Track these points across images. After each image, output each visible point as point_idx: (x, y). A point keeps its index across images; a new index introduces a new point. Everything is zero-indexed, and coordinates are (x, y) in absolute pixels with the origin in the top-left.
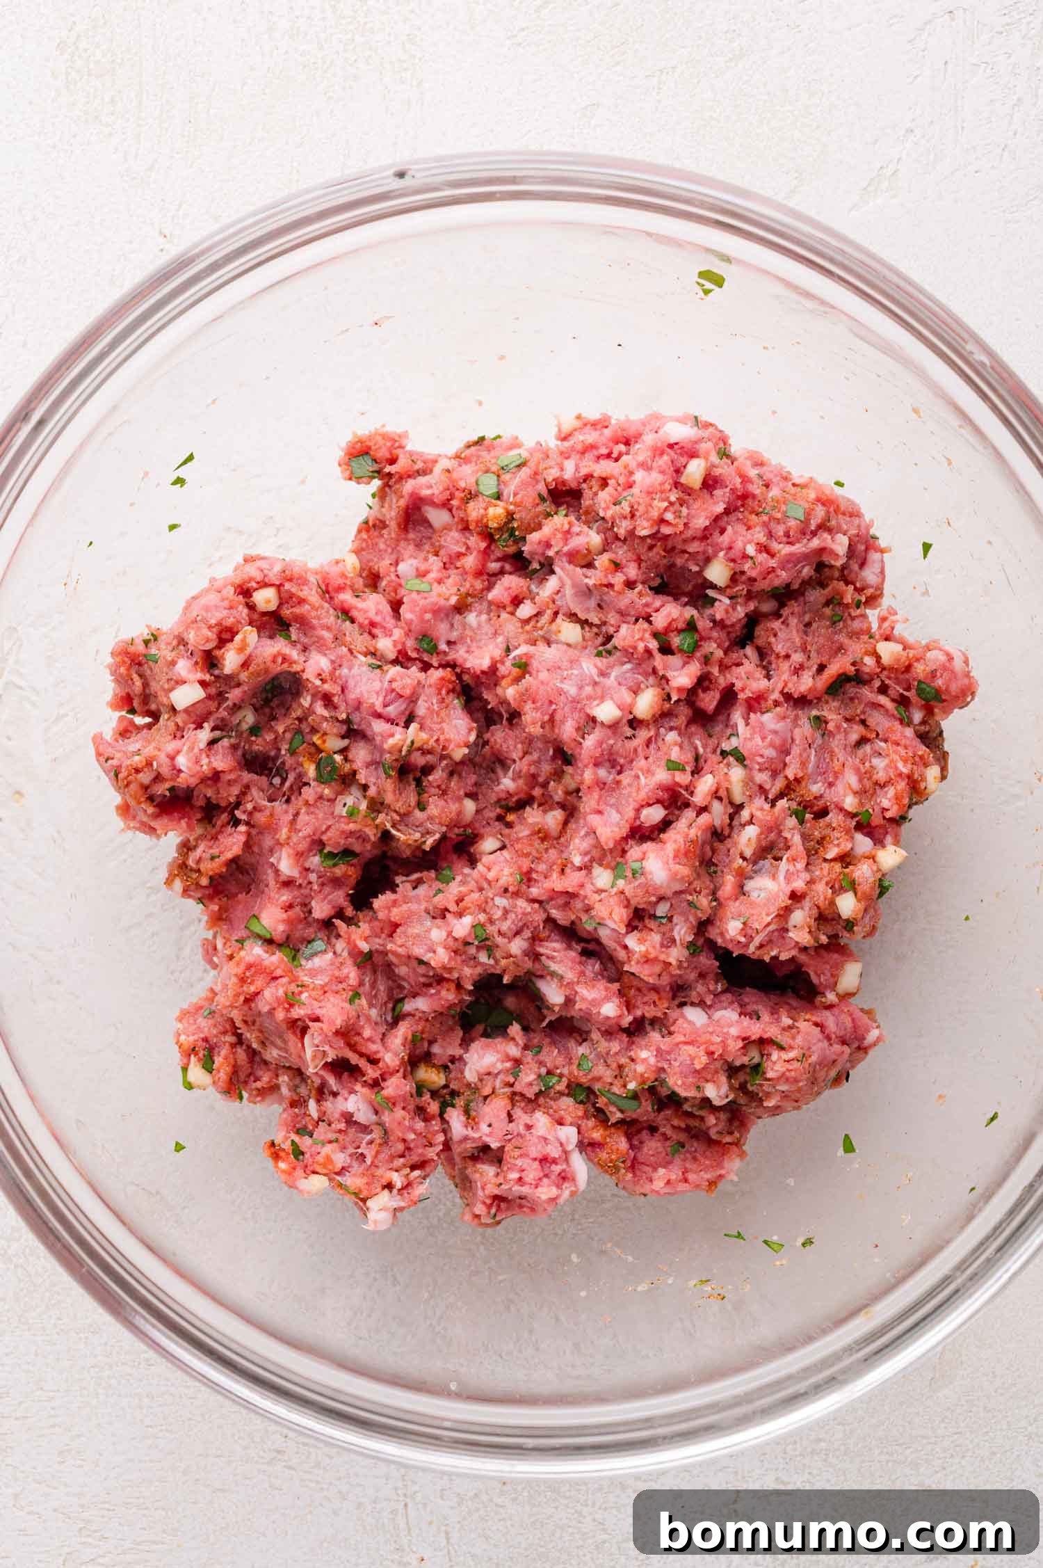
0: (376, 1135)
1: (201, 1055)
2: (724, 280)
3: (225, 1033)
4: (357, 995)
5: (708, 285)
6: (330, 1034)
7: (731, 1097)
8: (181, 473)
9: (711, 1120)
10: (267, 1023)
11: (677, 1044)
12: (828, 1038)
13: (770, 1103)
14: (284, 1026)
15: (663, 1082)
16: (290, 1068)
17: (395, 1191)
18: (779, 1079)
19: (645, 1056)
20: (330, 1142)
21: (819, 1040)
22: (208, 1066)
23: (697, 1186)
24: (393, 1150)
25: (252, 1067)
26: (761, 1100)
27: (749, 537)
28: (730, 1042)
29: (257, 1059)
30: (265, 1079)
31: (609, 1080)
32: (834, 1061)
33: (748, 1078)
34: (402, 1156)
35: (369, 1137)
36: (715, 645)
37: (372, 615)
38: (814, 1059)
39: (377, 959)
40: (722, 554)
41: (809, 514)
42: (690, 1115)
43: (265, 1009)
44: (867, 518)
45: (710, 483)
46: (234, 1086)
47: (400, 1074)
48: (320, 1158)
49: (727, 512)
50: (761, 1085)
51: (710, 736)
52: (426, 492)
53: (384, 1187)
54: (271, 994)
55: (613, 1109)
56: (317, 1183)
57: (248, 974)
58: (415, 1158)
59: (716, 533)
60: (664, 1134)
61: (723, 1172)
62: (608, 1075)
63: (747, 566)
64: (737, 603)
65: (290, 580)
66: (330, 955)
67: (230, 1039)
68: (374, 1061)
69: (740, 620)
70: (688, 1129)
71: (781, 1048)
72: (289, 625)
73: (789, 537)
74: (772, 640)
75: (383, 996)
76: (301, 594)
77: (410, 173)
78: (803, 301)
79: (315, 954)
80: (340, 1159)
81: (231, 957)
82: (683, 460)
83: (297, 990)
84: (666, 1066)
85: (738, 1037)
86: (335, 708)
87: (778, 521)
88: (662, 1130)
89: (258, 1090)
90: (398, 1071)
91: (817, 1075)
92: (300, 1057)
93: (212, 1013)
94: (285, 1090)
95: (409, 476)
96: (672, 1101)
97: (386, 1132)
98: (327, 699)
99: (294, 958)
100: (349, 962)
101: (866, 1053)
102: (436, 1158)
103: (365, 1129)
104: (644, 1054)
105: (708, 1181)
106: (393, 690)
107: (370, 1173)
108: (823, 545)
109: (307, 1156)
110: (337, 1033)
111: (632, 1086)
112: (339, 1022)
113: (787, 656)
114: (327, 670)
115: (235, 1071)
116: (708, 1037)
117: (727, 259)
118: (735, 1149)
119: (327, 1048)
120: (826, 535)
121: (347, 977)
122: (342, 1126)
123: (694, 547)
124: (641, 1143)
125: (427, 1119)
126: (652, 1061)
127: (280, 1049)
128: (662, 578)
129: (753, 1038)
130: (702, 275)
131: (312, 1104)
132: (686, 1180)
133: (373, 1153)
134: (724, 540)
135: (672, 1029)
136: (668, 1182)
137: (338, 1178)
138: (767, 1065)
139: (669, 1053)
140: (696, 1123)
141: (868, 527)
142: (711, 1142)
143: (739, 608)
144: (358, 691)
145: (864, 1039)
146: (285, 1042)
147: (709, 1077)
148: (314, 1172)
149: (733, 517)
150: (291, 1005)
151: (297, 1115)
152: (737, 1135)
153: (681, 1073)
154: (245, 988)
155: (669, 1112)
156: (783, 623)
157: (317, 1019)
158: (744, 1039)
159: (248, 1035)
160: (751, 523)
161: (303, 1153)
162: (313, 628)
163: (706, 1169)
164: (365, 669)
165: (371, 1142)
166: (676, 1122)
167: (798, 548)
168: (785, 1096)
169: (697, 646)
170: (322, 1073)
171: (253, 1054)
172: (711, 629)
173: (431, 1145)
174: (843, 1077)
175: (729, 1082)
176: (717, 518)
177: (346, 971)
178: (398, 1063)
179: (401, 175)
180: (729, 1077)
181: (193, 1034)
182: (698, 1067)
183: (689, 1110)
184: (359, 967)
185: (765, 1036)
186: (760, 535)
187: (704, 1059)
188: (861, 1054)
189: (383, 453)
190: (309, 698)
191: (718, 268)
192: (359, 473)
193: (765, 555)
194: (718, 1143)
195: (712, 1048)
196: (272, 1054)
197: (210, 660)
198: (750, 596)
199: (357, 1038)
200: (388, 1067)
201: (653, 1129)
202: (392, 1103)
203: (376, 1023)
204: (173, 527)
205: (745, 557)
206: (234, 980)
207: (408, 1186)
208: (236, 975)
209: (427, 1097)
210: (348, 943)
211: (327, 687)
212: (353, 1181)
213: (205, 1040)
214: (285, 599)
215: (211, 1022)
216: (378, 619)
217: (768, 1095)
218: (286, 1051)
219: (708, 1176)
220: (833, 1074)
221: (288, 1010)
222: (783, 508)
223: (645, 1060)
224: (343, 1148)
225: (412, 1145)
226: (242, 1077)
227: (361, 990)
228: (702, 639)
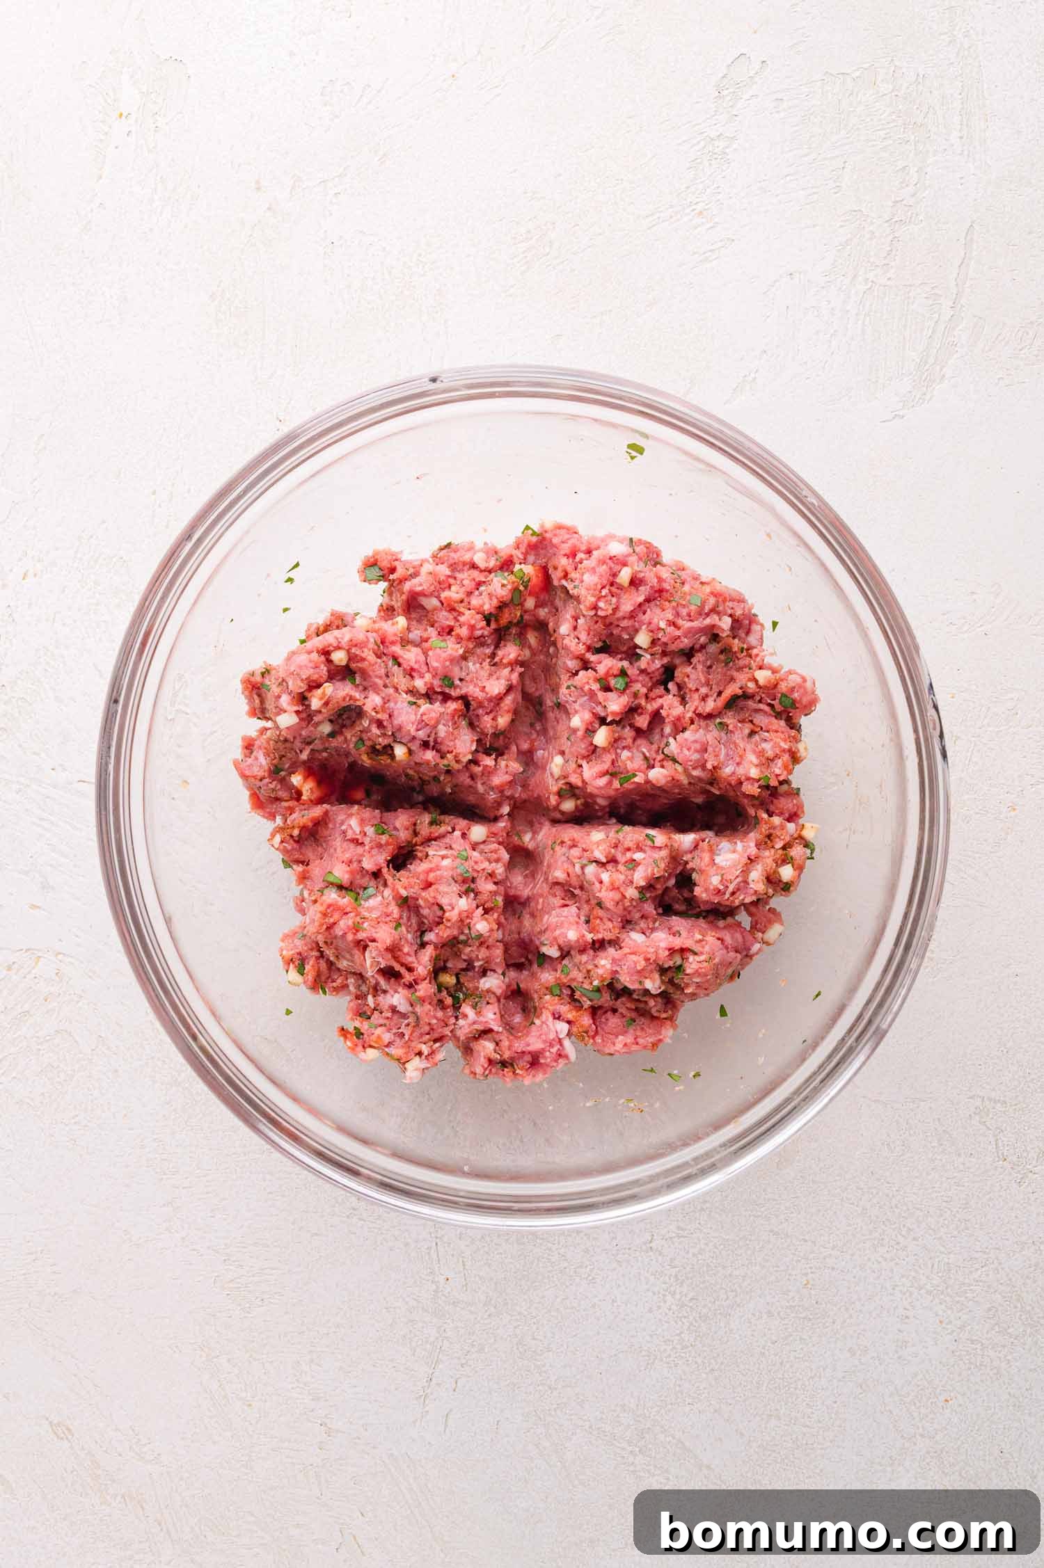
0: (411, 1020)
1: (297, 963)
2: (643, 449)
3: (312, 950)
4: (399, 925)
5: (634, 454)
6: (382, 950)
7: (663, 988)
8: (291, 575)
9: (652, 1003)
10: (340, 944)
11: (626, 955)
12: (727, 948)
13: (688, 991)
14: (352, 945)
15: (618, 980)
16: (354, 973)
17: (423, 1057)
18: (694, 974)
19: (604, 963)
20: (381, 1025)
21: (721, 949)
22: (301, 971)
23: (645, 1047)
24: (422, 1030)
25: (330, 973)
26: (683, 989)
27: (662, 616)
28: (660, 951)
29: (333, 968)
30: (339, 981)
31: (581, 980)
32: (730, 963)
33: (674, 975)
34: (428, 1034)
35: (406, 1021)
36: (640, 685)
37: (413, 664)
38: (717, 960)
39: (411, 902)
40: (644, 627)
41: (704, 602)
42: (638, 1000)
43: (341, 933)
44: (750, 602)
45: (635, 582)
46: (318, 984)
47: (427, 981)
48: (374, 1038)
49: (648, 600)
50: (683, 979)
51: (652, 743)
52: (419, 589)
53: (416, 1054)
54: (344, 924)
55: (585, 999)
56: (372, 1054)
57: (328, 911)
58: (436, 1035)
59: (641, 615)
60: (621, 1014)
61: (661, 1037)
62: (580, 977)
63: (660, 635)
64: (655, 658)
65: (356, 646)
66: (379, 898)
67: (315, 953)
68: (410, 970)
69: (658, 669)
70: (637, 1010)
71: (695, 954)
72: (355, 673)
73: (690, 616)
74: (686, 680)
75: (415, 926)
76: (363, 655)
77: (441, 379)
78: (696, 463)
79: (369, 897)
80: (387, 1037)
81: (315, 902)
82: (617, 568)
83: (361, 921)
84: (618, 969)
85: (666, 949)
86: (384, 727)
87: (684, 606)
88: (620, 1010)
89: (333, 987)
90: (426, 979)
91: (720, 972)
92: (362, 965)
93: (304, 936)
94: (352, 988)
95: (406, 580)
96: (626, 992)
97: (418, 1018)
98: (380, 724)
99: (356, 900)
100: (393, 903)
101: (751, 959)
102: (450, 1034)
103: (404, 1016)
104: (603, 962)
105: (651, 1043)
106: (423, 721)
107: (407, 1045)
108: (713, 623)
109: (365, 1036)
110: (387, 949)
111: (596, 983)
112: (388, 942)
113: (697, 690)
114: (379, 705)
115: (319, 975)
116: (645, 949)
117: (647, 436)
118: (669, 1022)
119: (380, 960)
120: (716, 617)
121: (392, 913)
122: (389, 1015)
123: (624, 623)
124: (607, 1020)
125: (444, 1008)
126: (609, 966)
127: (348, 960)
128: (604, 642)
129: (676, 948)
130: (629, 446)
131: (370, 999)
132: (637, 1044)
133: (409, 1032)
134: (646, 618)
135: (622, 945)
136: (625, 1045)
137: (386, 1049)
138: (686, 965)
139: (620, 960)
140: (642, 1005)
141: (750, 610)
142: (653, 1018)
143: (657, 661)
144: (400, 719)
145: (750, 949)
146: (352, 955)
147: (647, 975)
148: (371, 1046)
149: (652, 604)
150: (357, 931)
151: (360, 1005)
152: (670, 1012)
153: (629, 973)
154: (327, 920)
155: (624, 999)
156: (693, 668)
157: (374, 941)
158: (670, 950)
159: (328, 952)
160: (665, 607)
161: (362, 1034)
162: (370, 676)
163: (650, 1035)
164: (406, 704)
165: (408, 1025)
166: (629, 1005)
167: (696, 624)
168: (698, 985)
169: (627, 686)
170: (376, 976)
171: (330, 964)
172: (639, 675)
173: (447, 1025)
174: (735, 975)
175: (661, 979)
176: (640, 605)
177: (391, 909)
178: (426, 972)
179: (434, 380)
180: (661, 975)
181: (292, 950)
182: (639, 968)
183: (637, 997)
184: (400, 906)
185: (684, 947)
186: (669, 615)
187: (643, 963)
188: (748, 959)
189: (385, 564)
190: (367, 722)
191: (641, 442)
192: (370, 576)
193: (672, 628)
194: (657, 1018)
195: (649, 956)
196: (343, 964)
197: (302, 699)
198: (664, 654)
199: (399, 953)
200: (420, 975)
201: (614, 1011)
202: (422, 1000)
203: (411, 944)
204: (285, 610)
205: (659, 629)
206: (319, 915)
207: (432, 1053)
208: (320, 912)
209: (444, 993)
210: (393, 891)
211: (379, 716)
212: (396, 1051)
213: (300, 954)
214: (352, 658)
215: (303, 942)
216: (416, 666)
217: (687, 985)
218: (352, 961)
219: (651, 1040)
220: (730, 971)
221: (355, 934)
222: (688, 597)
223: (603, 966)
224: (389, 1030)
225: (435, 1027)
226: (323, 978)
227: (401, 921)
228: (631, 682)
